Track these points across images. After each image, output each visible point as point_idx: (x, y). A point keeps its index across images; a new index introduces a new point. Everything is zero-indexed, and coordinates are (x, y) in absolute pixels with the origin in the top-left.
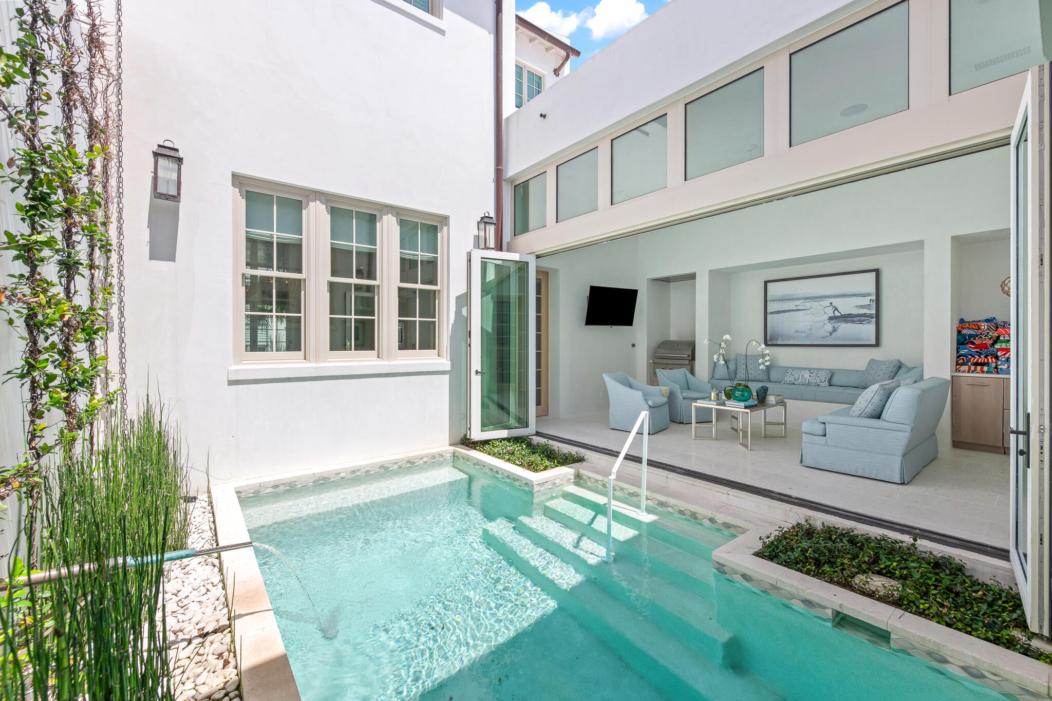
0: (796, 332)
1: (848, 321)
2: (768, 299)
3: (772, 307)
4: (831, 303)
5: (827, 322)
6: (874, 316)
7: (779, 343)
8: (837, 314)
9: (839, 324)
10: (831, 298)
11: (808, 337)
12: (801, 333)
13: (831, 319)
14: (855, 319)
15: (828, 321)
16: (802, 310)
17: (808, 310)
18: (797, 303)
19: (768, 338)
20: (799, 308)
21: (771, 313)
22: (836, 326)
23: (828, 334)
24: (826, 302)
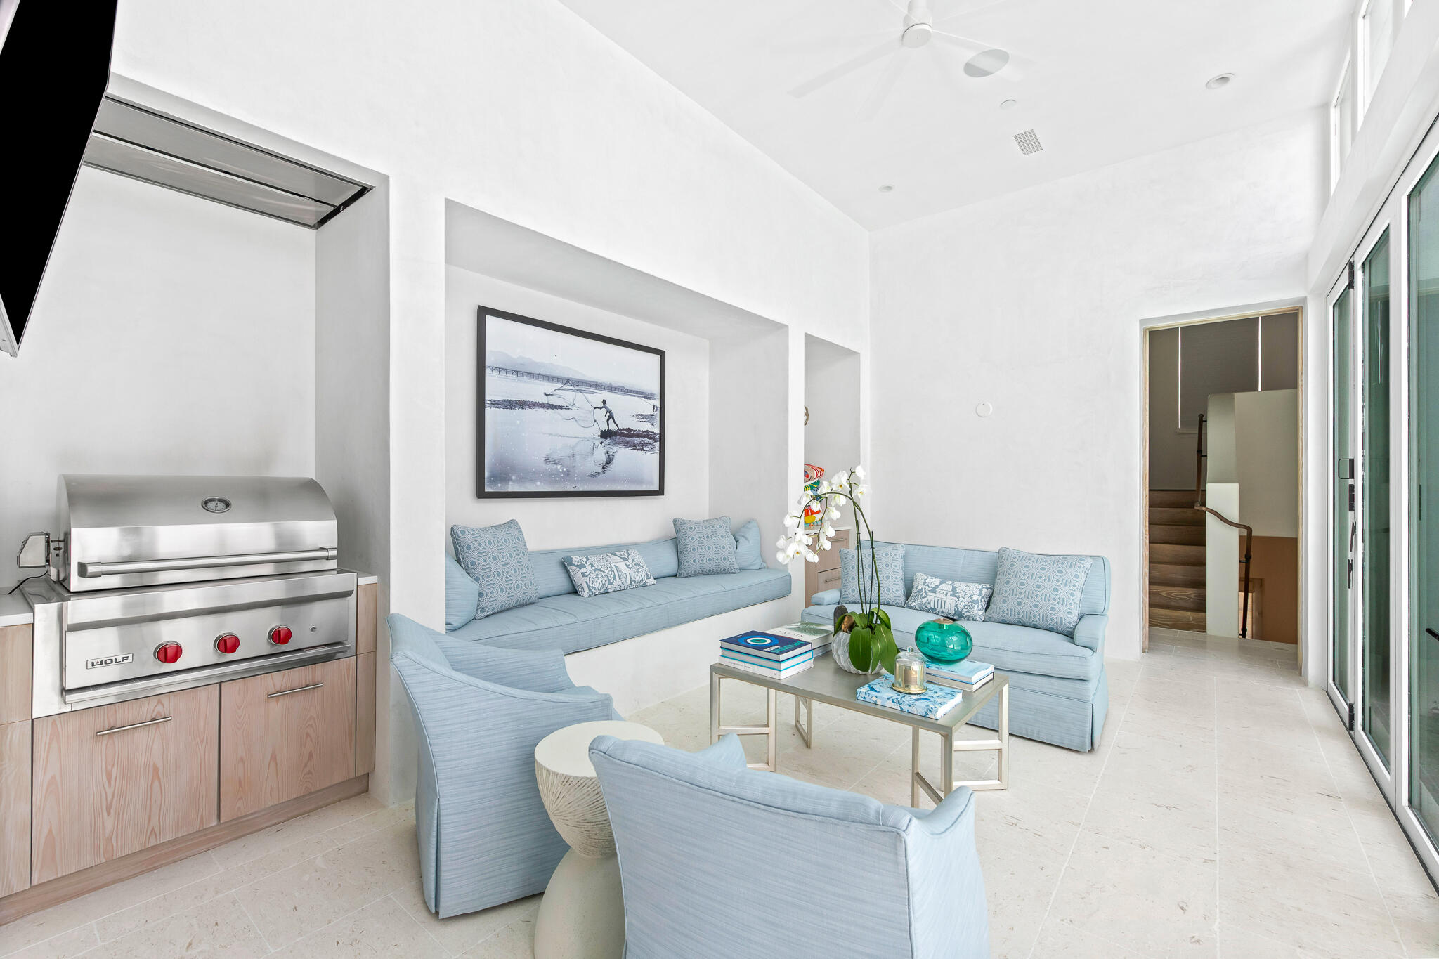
0: (547, 460)
1: (628, 442)
2: (487, 363)
3: (496, 387)
4: (604, 402)
5: (597, 442)
6: (658, 437)
7: (512, 487)
8: (613, 427)
9: (615, 448)
10: (605, 390)
11: (567, 474)
12: (556, 463)
13: (605, 435)
14: (637, 440)
15: (600, 439)
16: (556, 407)
17: (567, 408)
18: (550, 387)
19: (487, 474)
20: (553, 400)
21: (495, 404)
22: (611, 453)
23: (600, 469)
24: (597, 397)
